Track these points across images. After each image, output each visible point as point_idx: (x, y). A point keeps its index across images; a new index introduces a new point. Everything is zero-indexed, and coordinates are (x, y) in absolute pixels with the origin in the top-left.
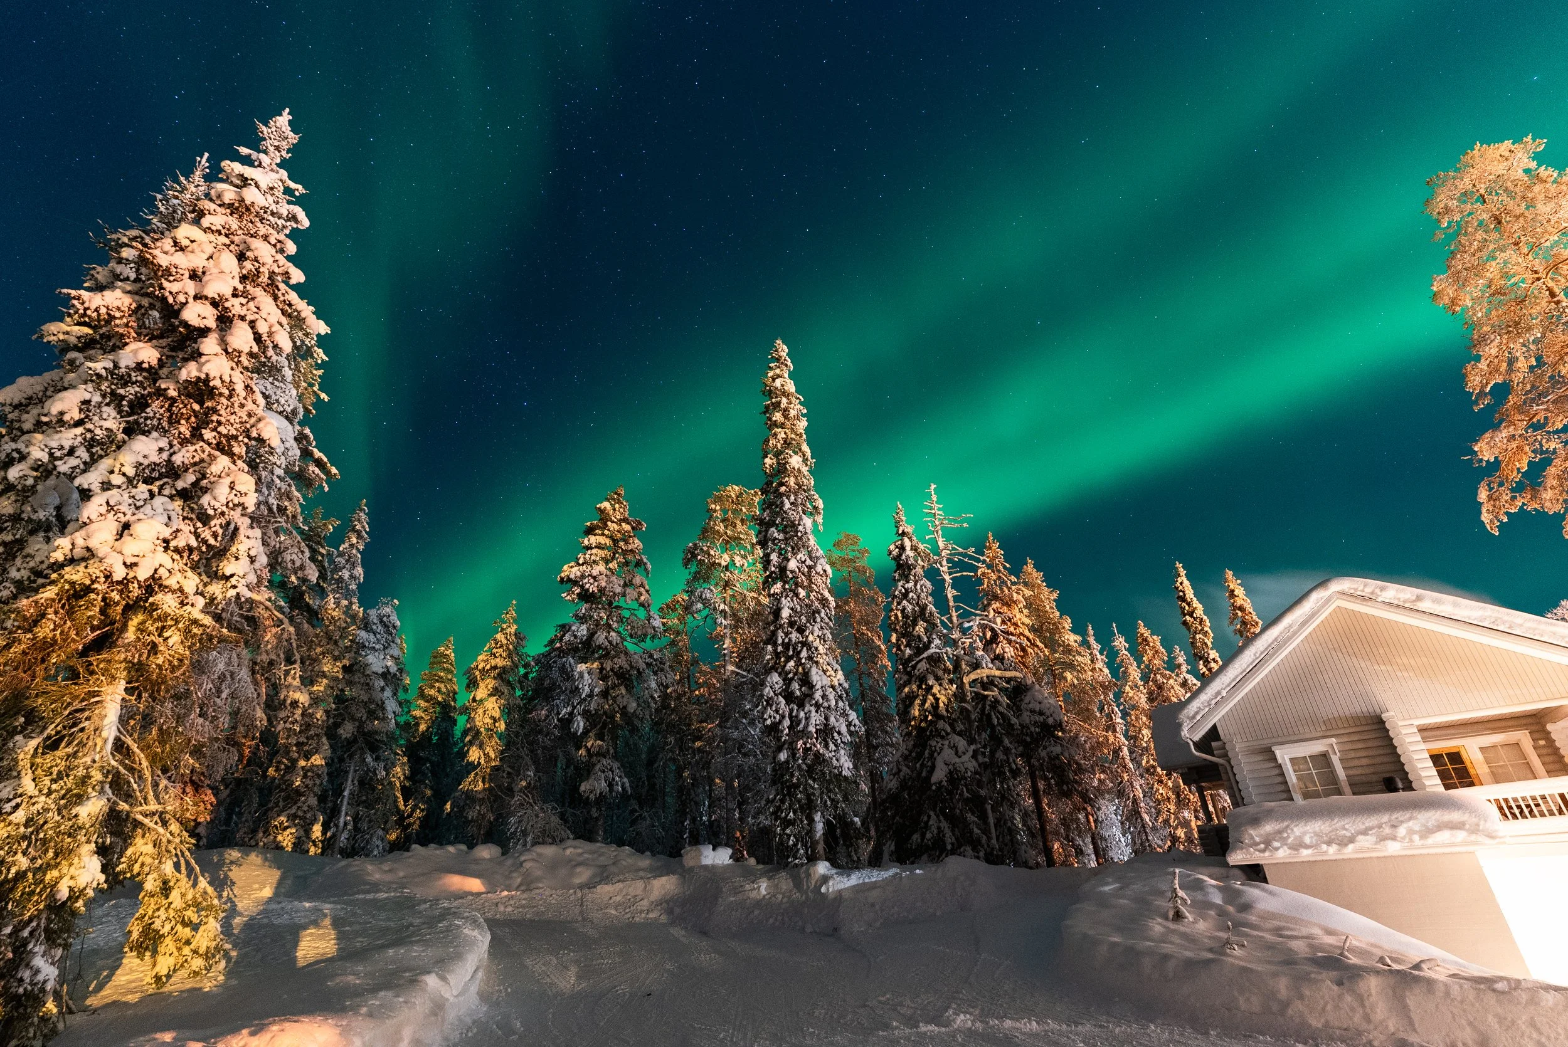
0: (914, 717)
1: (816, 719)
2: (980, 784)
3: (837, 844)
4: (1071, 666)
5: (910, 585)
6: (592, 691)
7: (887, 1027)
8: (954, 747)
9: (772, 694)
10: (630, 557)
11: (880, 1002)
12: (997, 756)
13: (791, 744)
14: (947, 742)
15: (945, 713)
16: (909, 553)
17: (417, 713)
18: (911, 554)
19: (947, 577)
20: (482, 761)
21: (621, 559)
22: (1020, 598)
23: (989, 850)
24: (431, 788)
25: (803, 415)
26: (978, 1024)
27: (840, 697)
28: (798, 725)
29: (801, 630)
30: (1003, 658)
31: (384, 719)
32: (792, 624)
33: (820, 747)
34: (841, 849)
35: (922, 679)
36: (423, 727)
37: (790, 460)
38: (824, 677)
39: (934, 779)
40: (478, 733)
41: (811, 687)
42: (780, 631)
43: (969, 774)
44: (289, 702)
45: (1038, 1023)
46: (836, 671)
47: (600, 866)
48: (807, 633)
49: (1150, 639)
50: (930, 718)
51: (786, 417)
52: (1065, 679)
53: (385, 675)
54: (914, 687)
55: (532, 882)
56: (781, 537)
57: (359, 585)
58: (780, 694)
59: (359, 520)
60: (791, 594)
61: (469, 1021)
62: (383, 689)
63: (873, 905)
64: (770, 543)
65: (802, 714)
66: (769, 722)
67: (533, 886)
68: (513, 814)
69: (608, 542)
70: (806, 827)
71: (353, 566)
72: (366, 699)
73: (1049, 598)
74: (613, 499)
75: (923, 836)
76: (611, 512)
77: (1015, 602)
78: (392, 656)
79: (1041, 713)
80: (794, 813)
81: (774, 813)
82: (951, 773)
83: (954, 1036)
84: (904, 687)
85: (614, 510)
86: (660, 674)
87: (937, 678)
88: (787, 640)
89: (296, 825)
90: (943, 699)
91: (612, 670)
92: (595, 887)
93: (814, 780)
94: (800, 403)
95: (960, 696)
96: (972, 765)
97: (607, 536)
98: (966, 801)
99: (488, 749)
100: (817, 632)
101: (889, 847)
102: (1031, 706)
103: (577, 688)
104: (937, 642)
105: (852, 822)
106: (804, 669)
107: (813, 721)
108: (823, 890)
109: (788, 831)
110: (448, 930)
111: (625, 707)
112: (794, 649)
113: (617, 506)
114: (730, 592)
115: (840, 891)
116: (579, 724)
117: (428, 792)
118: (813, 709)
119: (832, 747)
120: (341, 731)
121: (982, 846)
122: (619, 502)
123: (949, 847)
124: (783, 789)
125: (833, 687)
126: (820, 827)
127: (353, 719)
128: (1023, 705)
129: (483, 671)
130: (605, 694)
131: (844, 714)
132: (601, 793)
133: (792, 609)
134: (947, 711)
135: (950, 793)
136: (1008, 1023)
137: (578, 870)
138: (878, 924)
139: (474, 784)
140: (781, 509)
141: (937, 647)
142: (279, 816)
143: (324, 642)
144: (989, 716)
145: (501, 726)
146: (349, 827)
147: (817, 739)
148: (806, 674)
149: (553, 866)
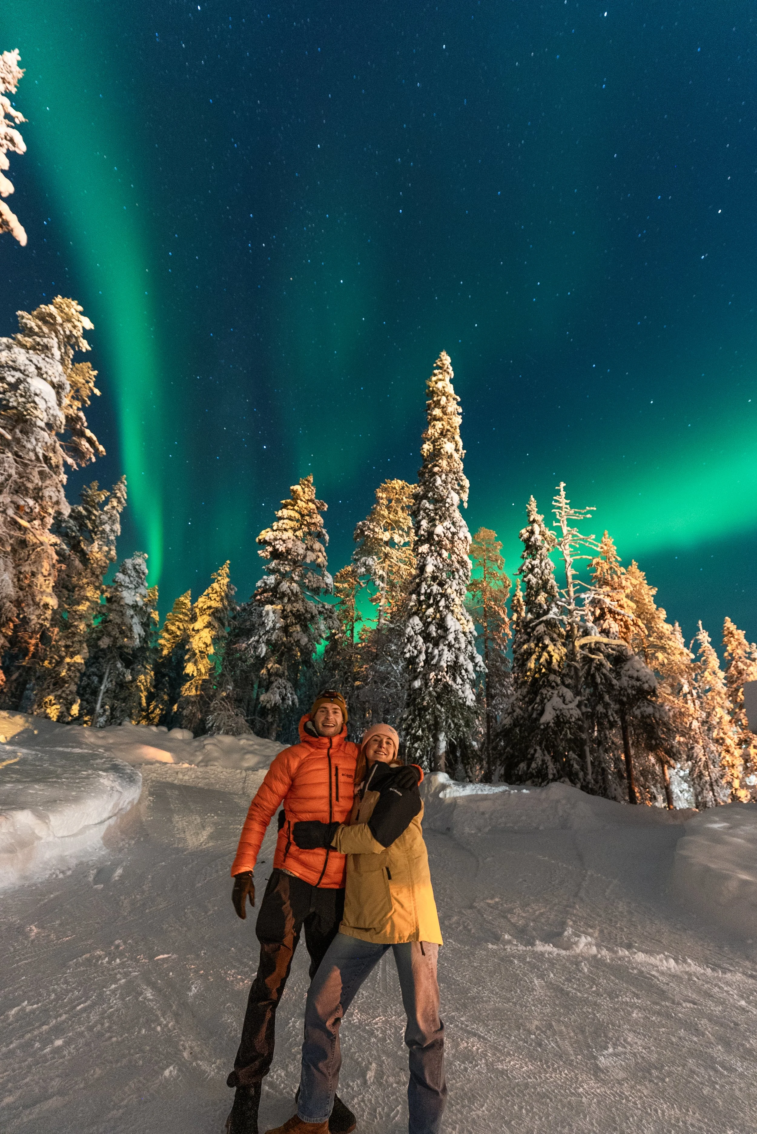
0: (530, 669)
1: (448, 656)
2: (581, 728)
3: (456, 761)
4: (663, 649)
5: (536, 562)
6: (274, 626)
7: (497, 939)
8: (563, 697)
9: (412, 633)
10: (313, 528)
11: (489, 905)
12: (597, 708)
13: (425, 675)
14: (556, 692)
15: (557, 668)
16: (537, 536)
17: (162, 641)
18: (540, 538)
19: (569, 559)
20: (195, 674)
21: (306, 529)
22: (628, 584)
23: (584, 784)
24: (168, 695)
25: (459, 414)
26: (604, 952)
27: (470, 642)
28: (432, 660)
29: (441, 584)
30: (609, 632)
31: (131, 638)
32: (434, 578)
33: (449, 680)
34: (460, 767)
35: (539, 639)
36: (165, 652)
37: (444, 446)
38: (458, 623)
39: (543, 720)
40: (195, 654)
41: (446, 630)
42: (424, 583)
43: (573, 719)
44: (42, 604)
45: (676, 960)
46: (468, 621)
47: (265, 756)
48: (446, 587)
49: (735, 632)
50: (544, 670)
51: (445, 413)
52: (657, 658)
53: (135, 607)
54: (532, 645)
55: (210, 760)
56: (431, 507)
57: (117, 537)
58: (420, 634)
59: (119, 490)
60: (435, 554)
61: (73, 862)
62: (132, 617)
63: (483, 813)
64: (421, 512)
65: (436, 652)
66: (408, 655)
67: (212, 763)
68: (212, 713)
69: (297, 516)
70: (432, 744)
71: (114, 522)
72: (119, 622)
73: (648, 593)
74: (304, 484)
75: (529, 766)
76: (301, 494)
77: (623, 588)
78: (141, 594)
79: (638, 679)
80: (423, 731)
81: (406, 729)
82: (557, 717)
83: (577, 964)
84: (524, 644)
85: (304, 492)
86: (329, 620)
87: (552, 640)
88: (429, 591)
89: (60, 703)
90: (556, 657)
91: (291, 611)
92: (257, 770)
93: (442, 705)
94: (458, 404)
95: (571, 655)
96: (576, 713)
97: (297, 511)
98: (569, 741)
99: (200, 666)
100: (455, 587)
101: (500, 770)
102: (629, 672)
103: (264, 623)
104: (555, 610)
105: (471, 745)
106: (441, 616)
107: (445, 657)
108: (441, 795)
109: (416, 745)
110: (87, 777)
111: (298, 641)
112: (434, 599)
113: (306, 489)
114: (388, 563)
115: (455, 799)
116: (263, 650)
117: (166, 697)
118: (446, 648)
119: (459, 681)
120: (100, 643)
121: (579, 780)
122: (308, 487)
123: (551, 777)
124: (414, 710)
125: (464, 633)
126: (443, 746)
127: (109, 635)
128: (623, 672)
129: (202, 610)
130: (285, 629)
131: (472, 658)
132: (275, 704)
133: (435, 566)
134: (559, 666)
135: (555, 733)
136: (640, 957)
137: (248, 756)
138: (487, 830)
139: (189, 691)
140: (434, 484)
141: (555, 614)
142: (49, 695)
143: (89, 575)
144: (593, 676)
145: (211, 650)
146: (107, 713)
147: (447, 672)
148: (443, 619)
149: (228, 752)
